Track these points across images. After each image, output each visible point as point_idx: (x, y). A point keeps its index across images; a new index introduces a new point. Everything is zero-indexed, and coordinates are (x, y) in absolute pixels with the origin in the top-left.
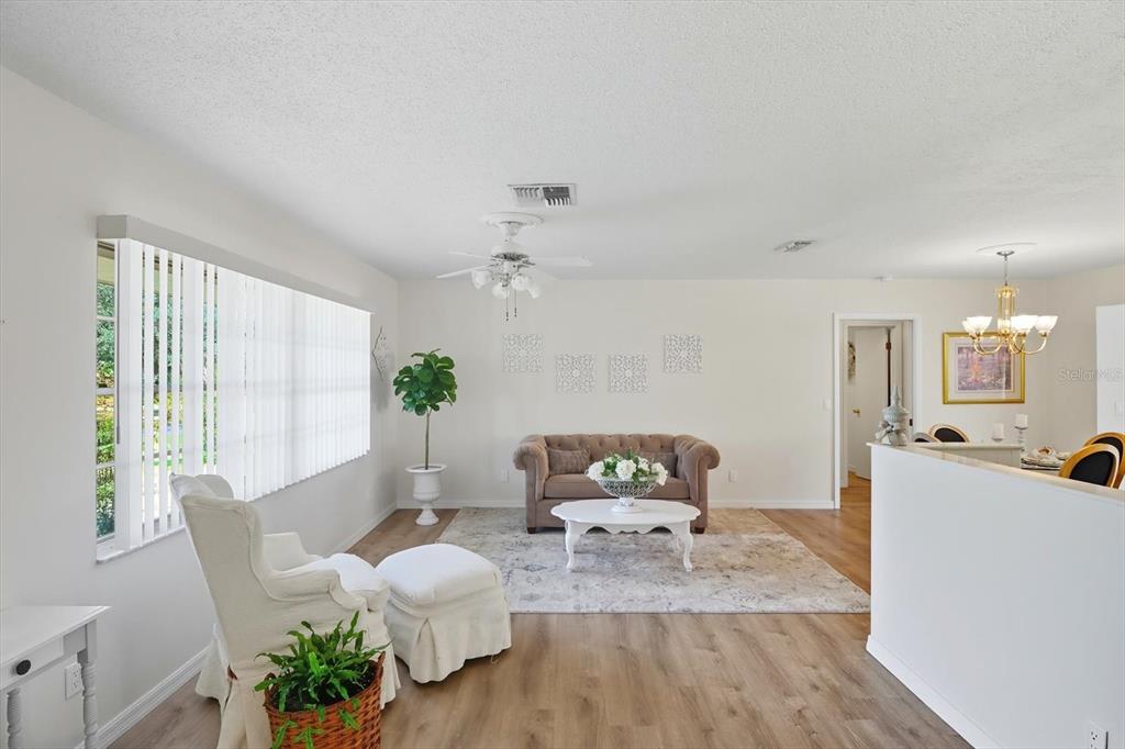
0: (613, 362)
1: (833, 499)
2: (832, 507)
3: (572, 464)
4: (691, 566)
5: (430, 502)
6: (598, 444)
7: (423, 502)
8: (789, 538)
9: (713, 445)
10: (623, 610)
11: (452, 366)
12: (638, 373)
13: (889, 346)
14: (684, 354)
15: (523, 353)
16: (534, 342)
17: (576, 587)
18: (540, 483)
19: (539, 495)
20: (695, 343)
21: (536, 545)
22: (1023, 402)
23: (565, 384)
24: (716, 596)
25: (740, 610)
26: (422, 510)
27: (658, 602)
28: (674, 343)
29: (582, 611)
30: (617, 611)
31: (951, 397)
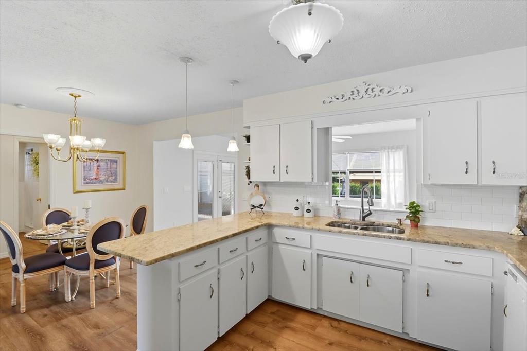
22: (124, 189)
31: (79, 188)
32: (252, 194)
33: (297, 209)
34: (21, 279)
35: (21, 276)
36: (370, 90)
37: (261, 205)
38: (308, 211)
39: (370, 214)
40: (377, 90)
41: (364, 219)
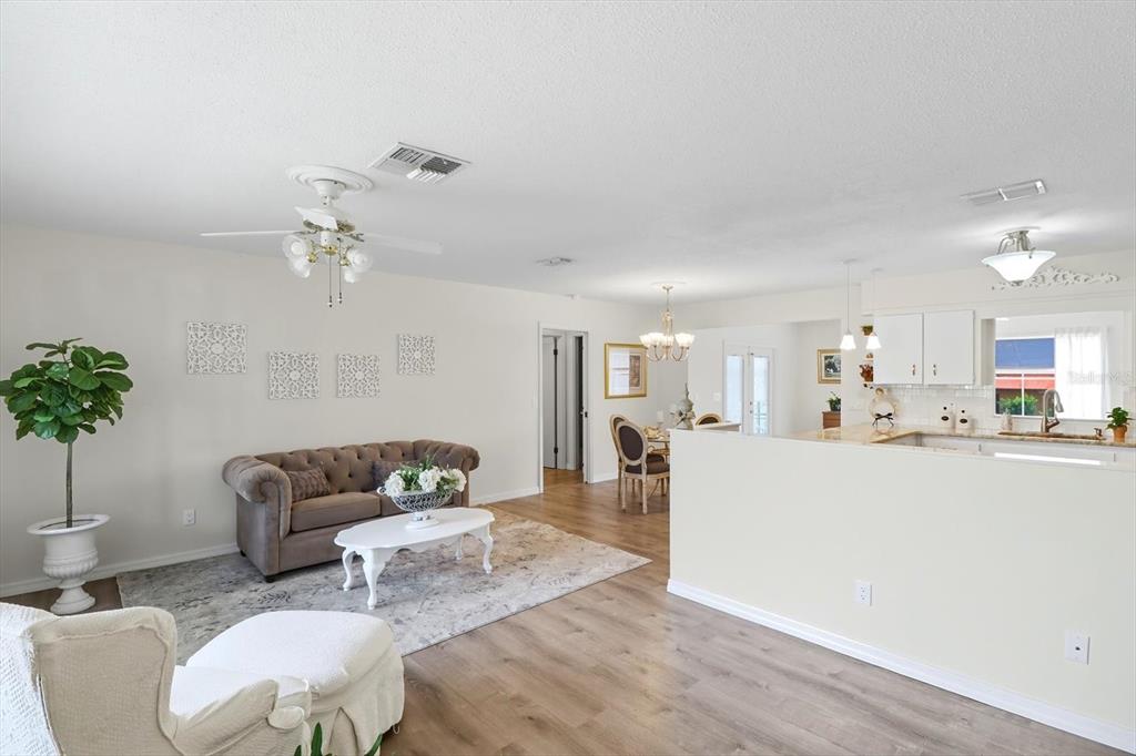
0: (341, 363)
1: (539, 485)
2: (538, 492)
3: (313, 486)
4: (491, 567)
5: (78, 576)
6: (332, 459)
7: (63, 579)
8: (535, 524)
9: (473, 447)
10: (472, 627)
11: (125, 365)
12: (369, 376)
13: (556, 352)
14: (417, 355)
15: (217, 349)
16: (235, 334)
17: (398, 622)
18: (286, 515)
19: (285, 530)
20: (428, 344)
21: (295, 592)
22: (645, 395)
23: (281, 389)
24: (534, 587)
25: (564, 592)
26: (62, 590)
27: (495, 609)
28: (407, 343)
29: (433, 641)
30: (467, 629)
31: (610, 394)
32: (874, 400)
33: (945, 418)
34: (644, 481)
35: (643, 476)
36: (1060, 276)
37: (890, 414)
38: (964, 421)
39: (1058, 423)
40: (1070, 277)
41: (1048, 429)
